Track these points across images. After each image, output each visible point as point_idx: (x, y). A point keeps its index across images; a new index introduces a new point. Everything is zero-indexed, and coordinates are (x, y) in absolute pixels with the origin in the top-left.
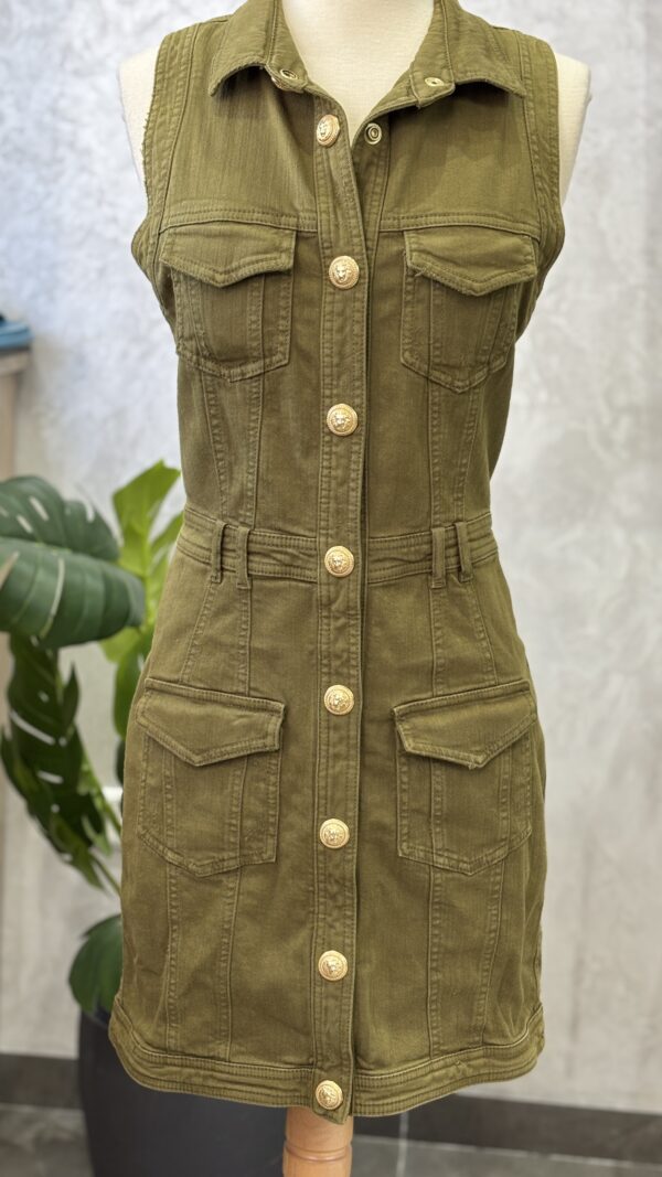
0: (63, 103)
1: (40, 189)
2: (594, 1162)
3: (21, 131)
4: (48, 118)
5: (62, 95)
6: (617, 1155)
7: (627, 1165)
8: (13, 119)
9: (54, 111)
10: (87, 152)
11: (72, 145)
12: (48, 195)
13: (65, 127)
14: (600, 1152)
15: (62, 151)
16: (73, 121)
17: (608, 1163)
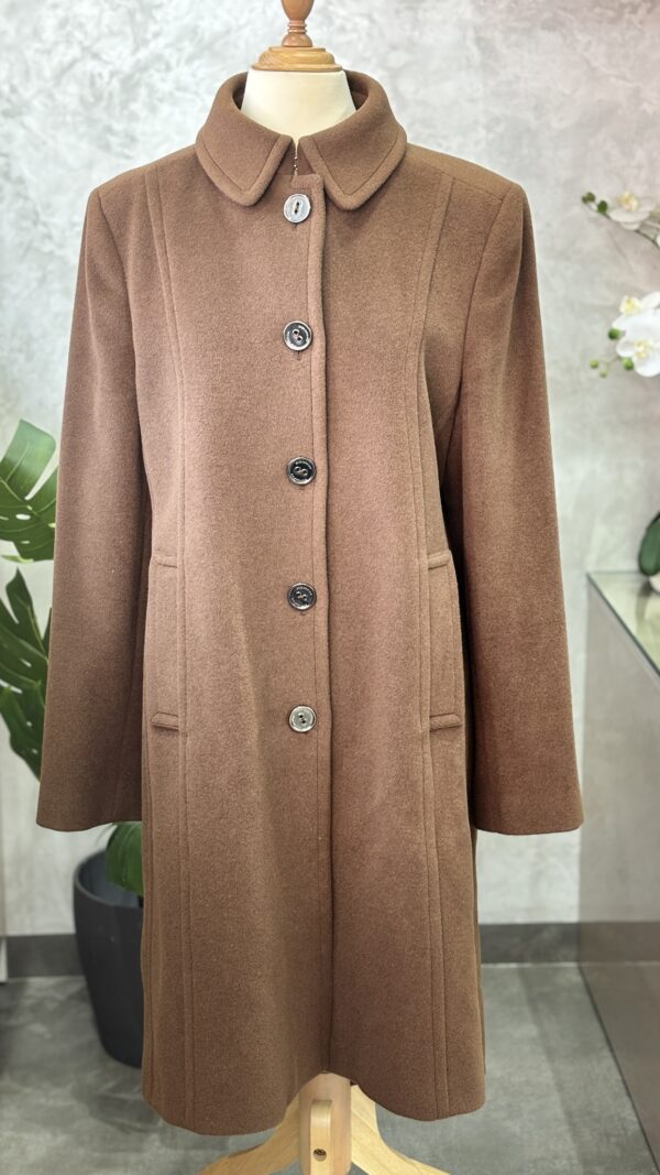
2: (502, 966)
6: (519, 959)
7: (527, 965)
14: (506, 958)
17: (513, 966)
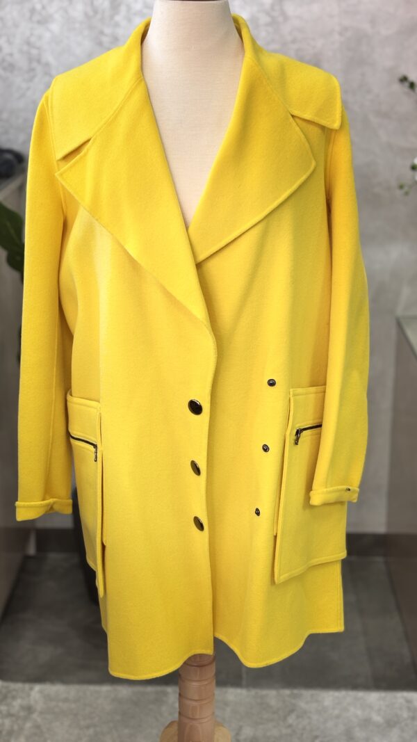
0: (33, 39)
1: (24, 85)
3: (11, 55)
4: (25, 48)
5: (32, 35)
8: (6, 49)
9: (28, 43)
10: (47, 65)
11: (39, 61)
12: (28, 89)
13: (34, 52)
15: (35, 65)
16: (38, 48)
